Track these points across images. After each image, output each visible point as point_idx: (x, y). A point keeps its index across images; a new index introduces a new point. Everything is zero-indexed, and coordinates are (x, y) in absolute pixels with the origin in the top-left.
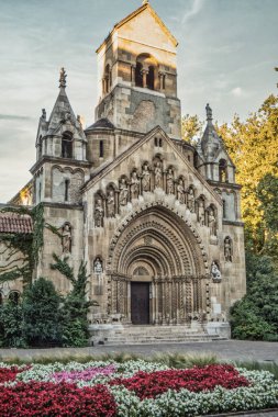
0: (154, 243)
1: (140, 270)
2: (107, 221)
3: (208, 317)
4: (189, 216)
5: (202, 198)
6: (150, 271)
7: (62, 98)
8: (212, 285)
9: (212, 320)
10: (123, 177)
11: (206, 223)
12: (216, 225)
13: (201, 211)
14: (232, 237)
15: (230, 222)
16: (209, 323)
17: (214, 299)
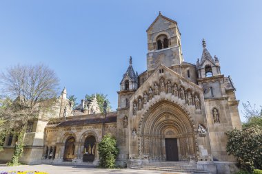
0: (170, 118)
1: (170, 132)
2: (138, 112)
3: (199, 158)
4: (181, 102)
5: (189, 90)
6: (174, 132)
8: (199, 138)
9: (202, 160)
10: (145, 91)
13: (189, 97)
14: (218, 108)
15: (217, 99)
16: (199, 162)
17: (201, 147)
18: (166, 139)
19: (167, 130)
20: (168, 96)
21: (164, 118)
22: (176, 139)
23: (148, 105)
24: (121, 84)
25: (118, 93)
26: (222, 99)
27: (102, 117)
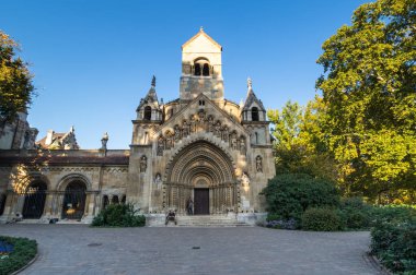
0: (206, 164)
1: (201, 181)
2: (165, 152)
3: (240, 210)
4: (224, 145)
5: (235, 132)
6: (207, 181)
7: (152, 91)
9: (242, 212)
10: (177, 125)
11: (239, 148)
12: (245, 149)
13: (234, 140)
14: (262, 156)
15: (261, 147)
16: (239, 214)
17: (243, 197)
18: (196, 190)
19: (198, 179)
20: (209, 136)
21: (197, 164)
22: (208, 189)
23: (181, 143)
24: (138, 110)
25: (134, 122)
26: (266, 147)
27: (100, 156)
